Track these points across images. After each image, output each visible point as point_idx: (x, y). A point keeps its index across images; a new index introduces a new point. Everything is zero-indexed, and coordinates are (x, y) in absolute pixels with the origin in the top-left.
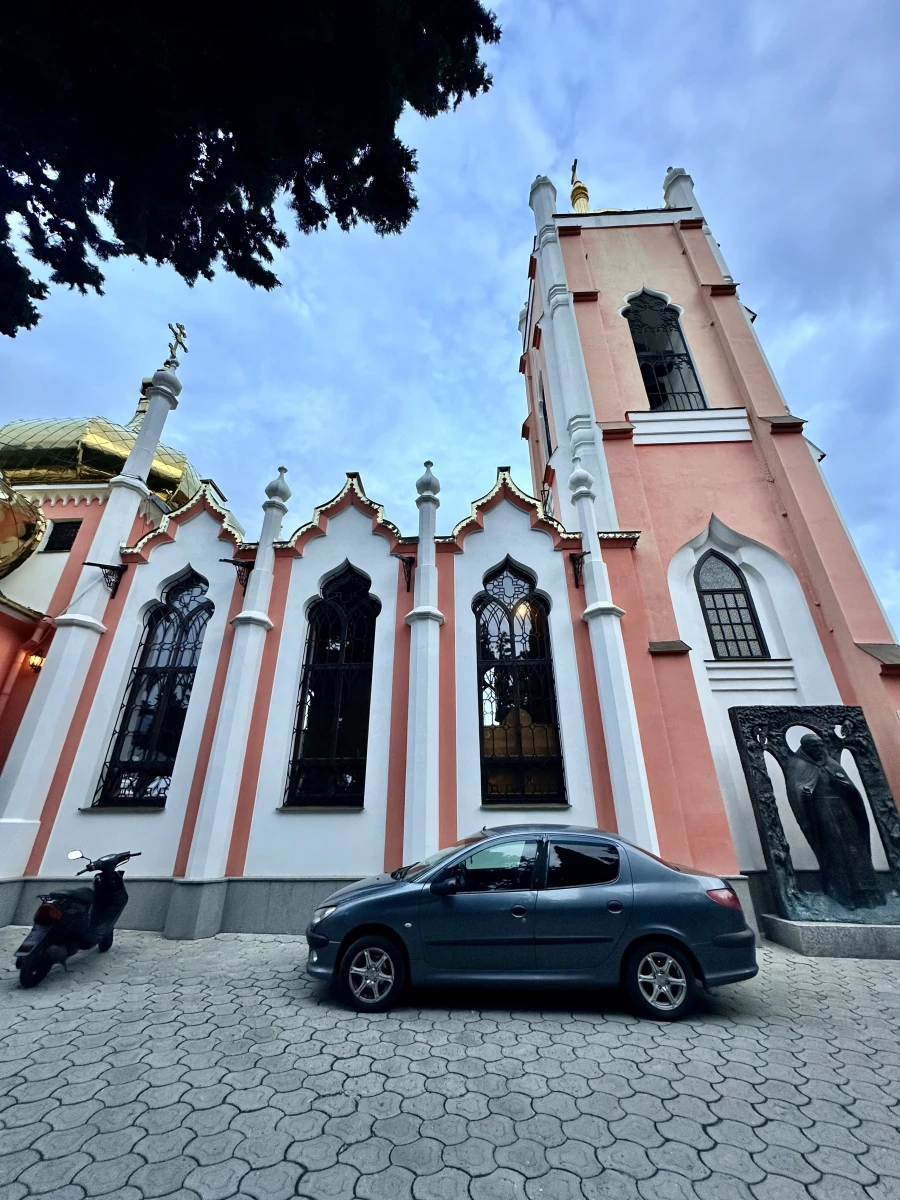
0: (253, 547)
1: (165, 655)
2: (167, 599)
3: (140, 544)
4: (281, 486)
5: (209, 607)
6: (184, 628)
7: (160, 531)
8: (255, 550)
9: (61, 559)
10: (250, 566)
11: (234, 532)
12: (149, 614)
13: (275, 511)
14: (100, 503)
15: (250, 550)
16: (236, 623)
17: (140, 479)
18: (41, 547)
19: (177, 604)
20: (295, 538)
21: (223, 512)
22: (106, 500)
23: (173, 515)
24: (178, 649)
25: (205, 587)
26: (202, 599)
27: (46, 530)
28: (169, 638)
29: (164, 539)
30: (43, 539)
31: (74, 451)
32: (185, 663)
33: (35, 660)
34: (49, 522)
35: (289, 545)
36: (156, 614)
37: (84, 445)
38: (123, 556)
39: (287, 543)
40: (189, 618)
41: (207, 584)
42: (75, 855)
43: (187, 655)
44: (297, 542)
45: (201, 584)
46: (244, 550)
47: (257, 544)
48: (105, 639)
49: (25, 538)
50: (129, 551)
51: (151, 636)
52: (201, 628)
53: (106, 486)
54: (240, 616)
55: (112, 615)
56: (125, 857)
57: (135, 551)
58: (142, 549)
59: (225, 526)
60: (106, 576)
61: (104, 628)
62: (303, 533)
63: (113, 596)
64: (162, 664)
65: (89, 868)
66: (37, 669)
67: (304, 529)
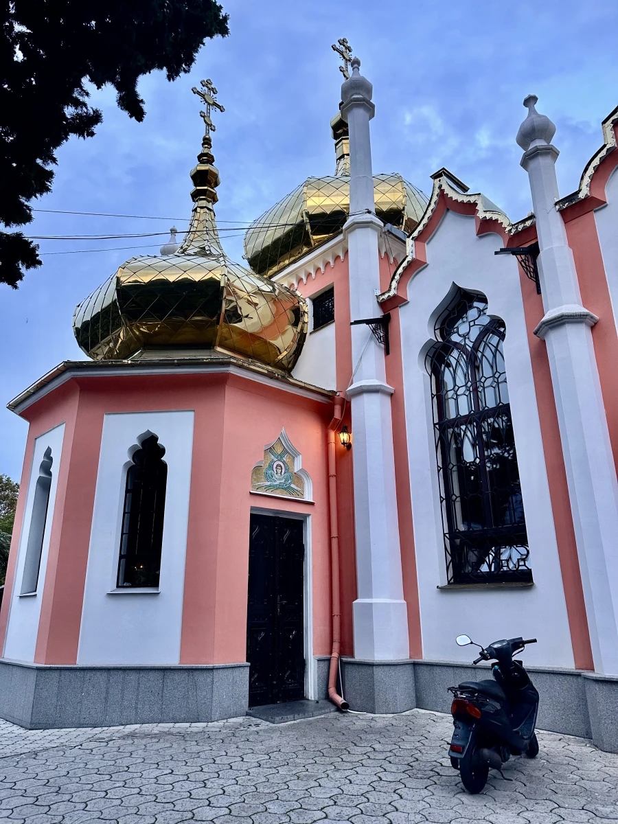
0: (528, 223)
1: (463, 401)
2: (442, 336)
3: (394, 284)
4: (537, 122)
5: (496, 327)
6: (473, 362)
7: (409, 259)
8: (533, 227)
9: (330, 331)
10: (534, 251)
11: (495, 217)
12: (429, 359)
13: (542, 161)
14: (342, 258)
15: (525, 230)
16: (542, 331)
17: (369, 212)
18: (310, 327)
19: (455, 338)
20: (587, 180)
21: (472, 199)
22: (346, 252)
23: (415, 234)
24: (476, 390)
25: (481, 305)
26: (485, 321)
27: (308, 307)
28: (461, 380)
29: (416, 266)
30: (309, 319)
31: (301, 225)
32: (491, 404)
33: (344, 437)
34: (308, 300)
35: (581, 196)
36: (437, 357)
37: (307, 214)
38: (383, 305)
39: (577, 193)
40: (476, 347)
41: (484, 299)
42: (463, 640)
43: (490, 393)
44: (590, 186)
45: (476, 304)
46: (518, 234)
47: (532, 217)
48: (396, 399)
49: (295, 324)
50: (385, 296)
51: (440, 384)
52: (495, 356)
53: (340, 237)
54: (544, 319)
55: (393, 371)
56: (518, 644)
57: (392, 293)
58: (397, 289)
59: (481, 215)
60: (374, 331)
61: (391, 388)
62: (597, 169)
63: (387, 352)
64: (464, 411)
65: (484, 656)
66: (349, 446)
67: (596, 162)
